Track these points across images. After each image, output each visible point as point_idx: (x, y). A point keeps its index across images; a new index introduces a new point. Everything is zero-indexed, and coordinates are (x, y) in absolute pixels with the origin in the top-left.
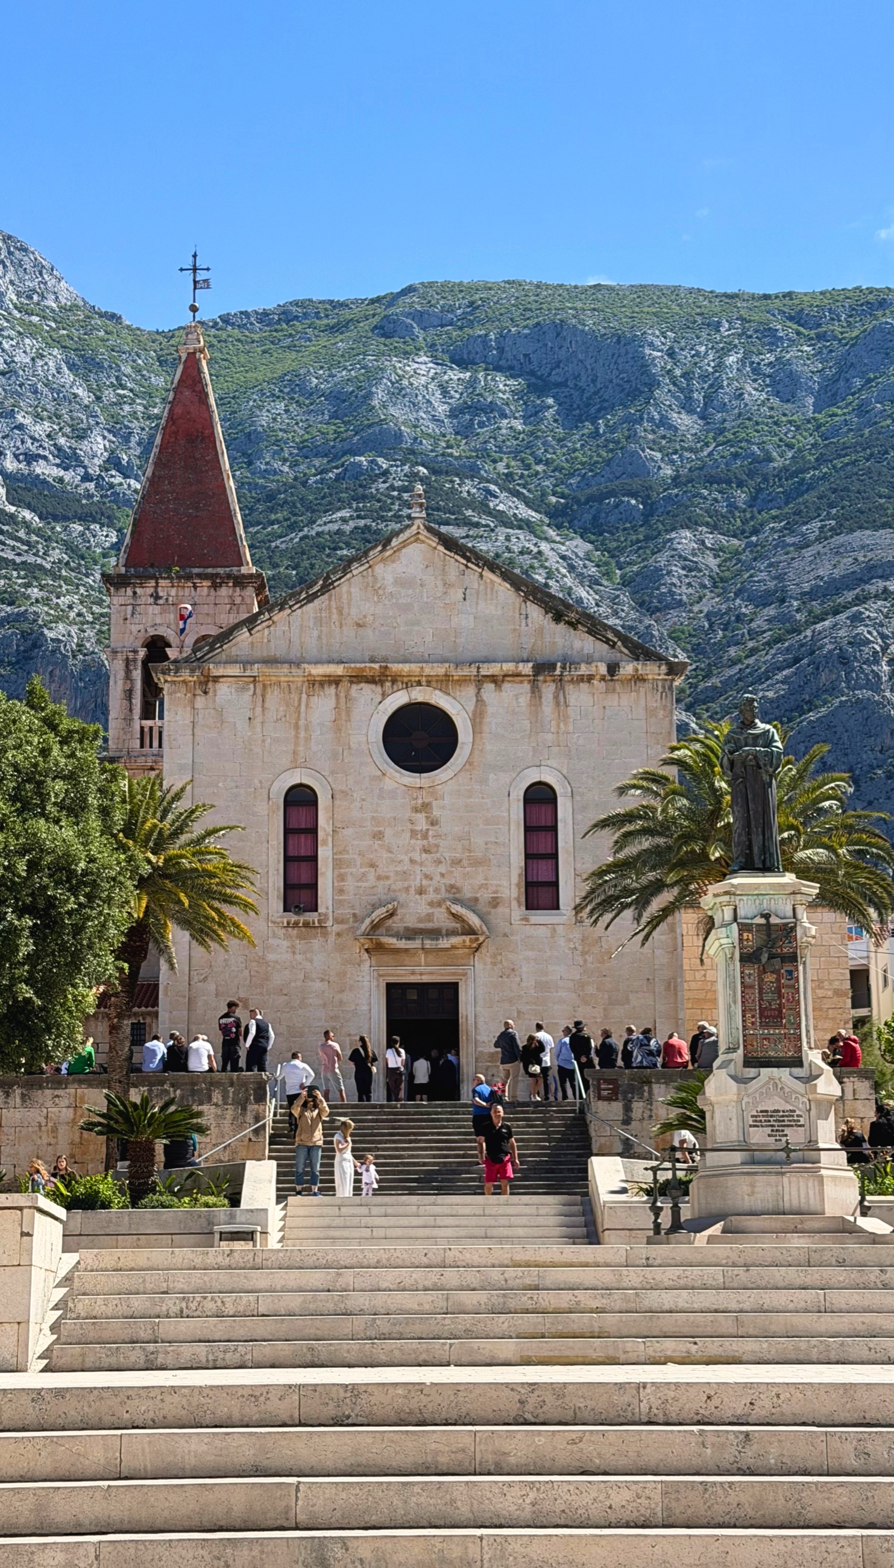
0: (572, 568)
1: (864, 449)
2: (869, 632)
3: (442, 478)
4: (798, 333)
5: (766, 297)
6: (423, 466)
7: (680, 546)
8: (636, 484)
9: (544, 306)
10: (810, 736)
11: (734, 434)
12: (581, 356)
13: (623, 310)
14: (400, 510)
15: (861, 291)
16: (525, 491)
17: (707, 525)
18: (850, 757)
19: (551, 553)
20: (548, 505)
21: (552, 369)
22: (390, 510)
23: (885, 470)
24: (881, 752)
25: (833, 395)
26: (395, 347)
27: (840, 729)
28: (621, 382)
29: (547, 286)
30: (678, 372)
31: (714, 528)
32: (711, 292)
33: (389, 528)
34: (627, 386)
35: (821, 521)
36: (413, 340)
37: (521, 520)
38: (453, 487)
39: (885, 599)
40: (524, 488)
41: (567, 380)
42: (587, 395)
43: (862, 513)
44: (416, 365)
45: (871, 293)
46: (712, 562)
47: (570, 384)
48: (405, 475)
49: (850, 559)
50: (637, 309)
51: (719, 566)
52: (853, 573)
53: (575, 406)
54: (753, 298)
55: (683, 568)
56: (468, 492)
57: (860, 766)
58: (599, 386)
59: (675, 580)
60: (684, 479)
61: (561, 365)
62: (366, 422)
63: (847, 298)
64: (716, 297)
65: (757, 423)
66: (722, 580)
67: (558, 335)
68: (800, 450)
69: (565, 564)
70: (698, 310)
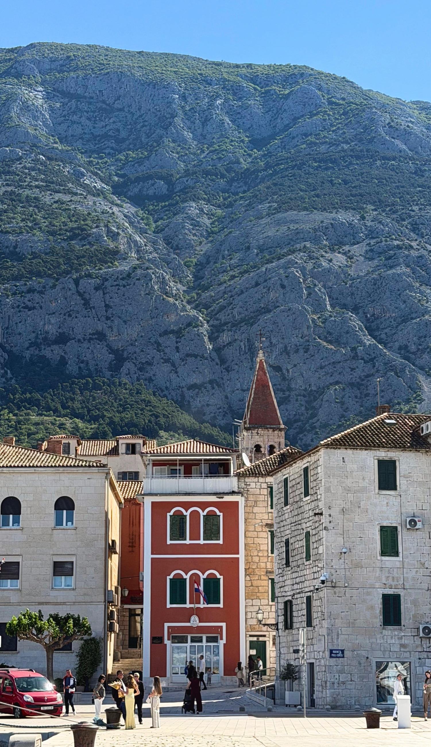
0: (131, 223)
1: (292, 161)
2: (297, 272)
3: (53, 163)
4: (255, 89)
5: (237, 66)
6: (42, 155)
7: (190, 212)
8: (164, 172)
9: (111, 63)
10: (264, 328)
11: (219, 146)
12: (132, 94)
13: (157, 68)
14: (31, 182)
15: (290, 67)
16: (99, 172)
17: (204, 199)
18: (285, 340)
19: (119, 214)
20: (114, 182)
21: (115, 101)
22: (25, 181)
23: (303, 174)
24: (301, 338)
25: (274, 127)
26: (24, 81)
27: (280, 324)
28: (155, 111)
29: (112, 50)
30: (188, 108)
31: (208, 201)
32: (206, 61)
33: (25, 193)
34: (159, 113)
35: (269, 203)
36: (34, 77)
37: (98, 190)
38: (60, 169)
39: (305, 252)
40: (99, 170)
41: (124, 107)
42: (135, 117)
43: (292, 200)
44: (36, 93)
45: (296, 68)
46: (208, 222)
47: (126, 110)
48: (32, 160)
49: (286, 227)
50: (164, 69)
51: (211, 224)
52: (287, 235)
53: (128, 123)
54: (230, 67)
55: (192, 225)
56: (68, 172)
57: (290, 345)
58: (142, 112)
59: (187, 231)
60: (191, 172)
61: (121, 99)
62: (7, 125)
63: (284, 71)
64: (209, 64)
65: (232, 141)
66: (213, 233)
67: (119, 81)
68: (256, 158)
69: (127, 220)
70: (199, 72)
